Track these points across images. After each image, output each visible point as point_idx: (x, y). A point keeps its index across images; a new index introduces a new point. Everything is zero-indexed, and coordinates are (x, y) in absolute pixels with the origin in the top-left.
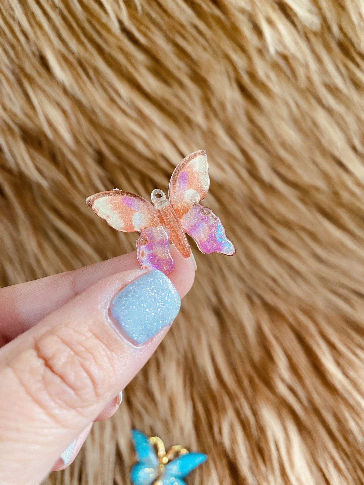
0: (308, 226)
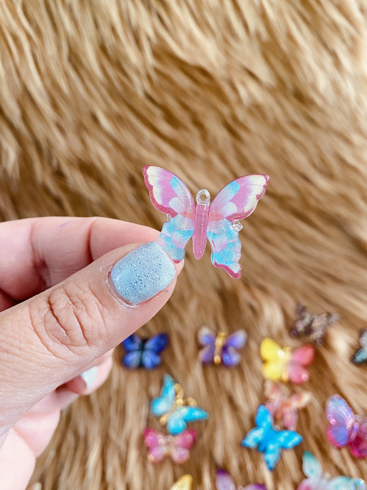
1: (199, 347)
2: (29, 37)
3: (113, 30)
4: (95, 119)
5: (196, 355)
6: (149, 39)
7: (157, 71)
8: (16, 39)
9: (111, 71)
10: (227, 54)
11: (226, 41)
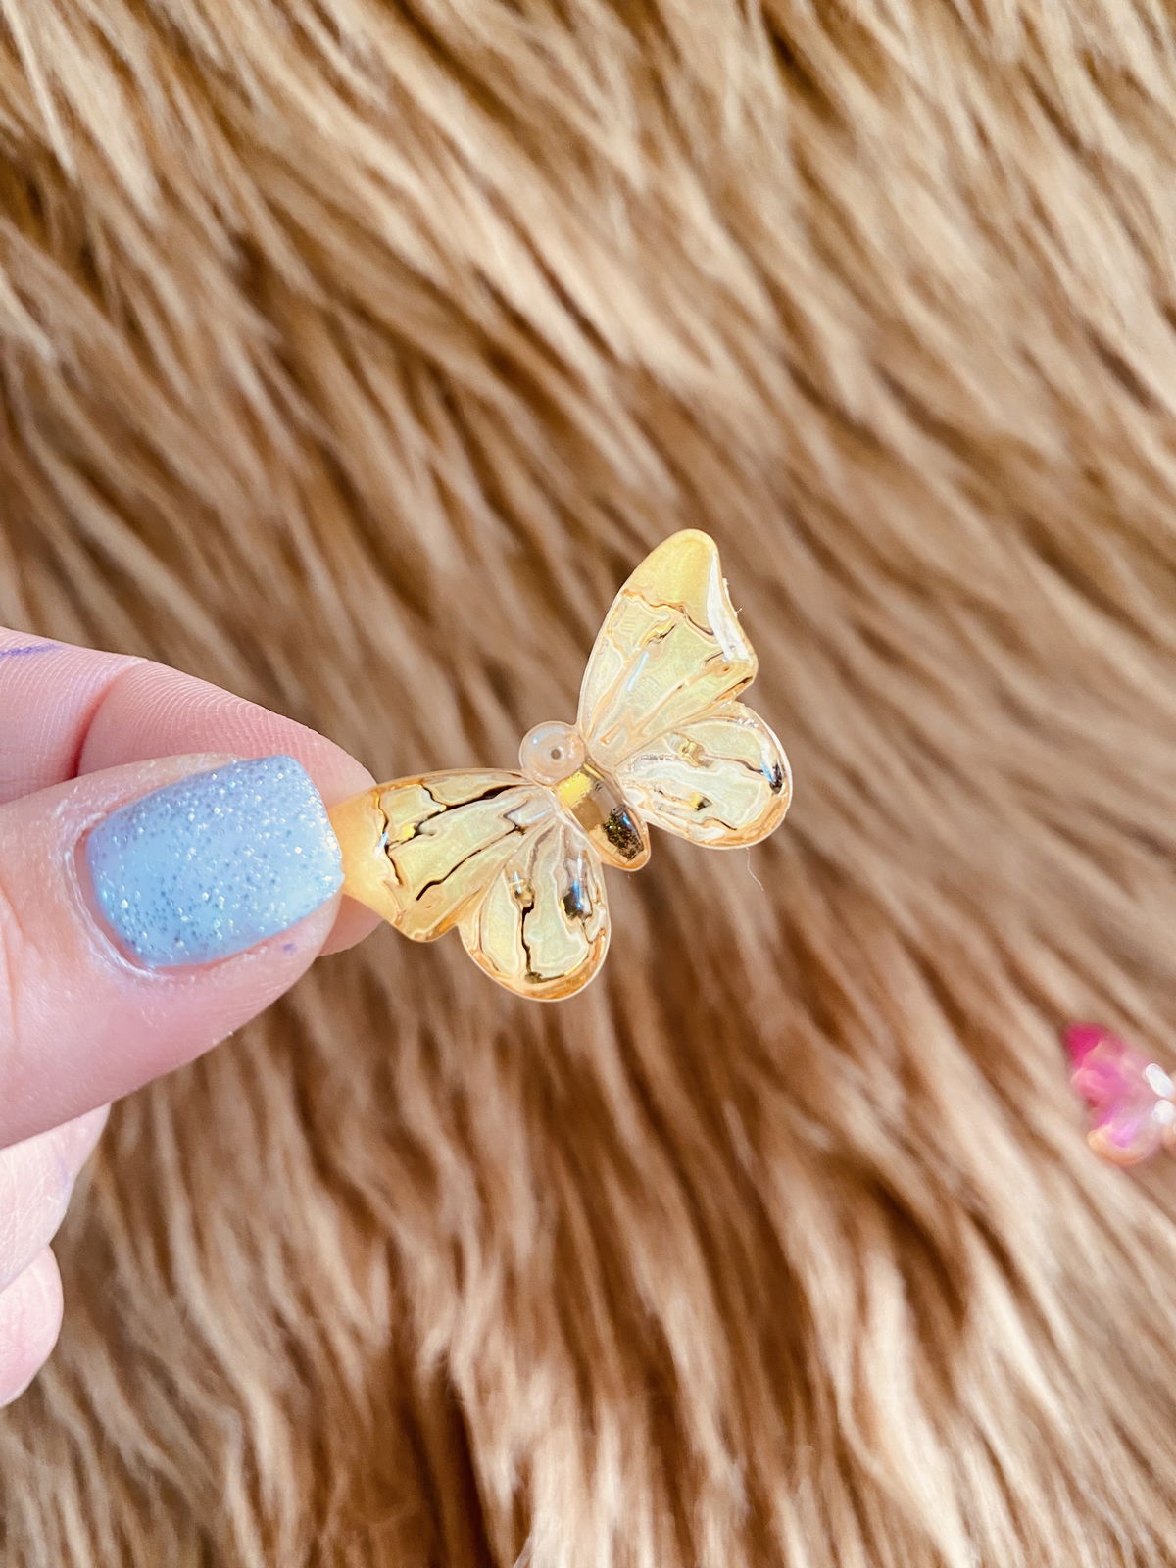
0: (989, 593)
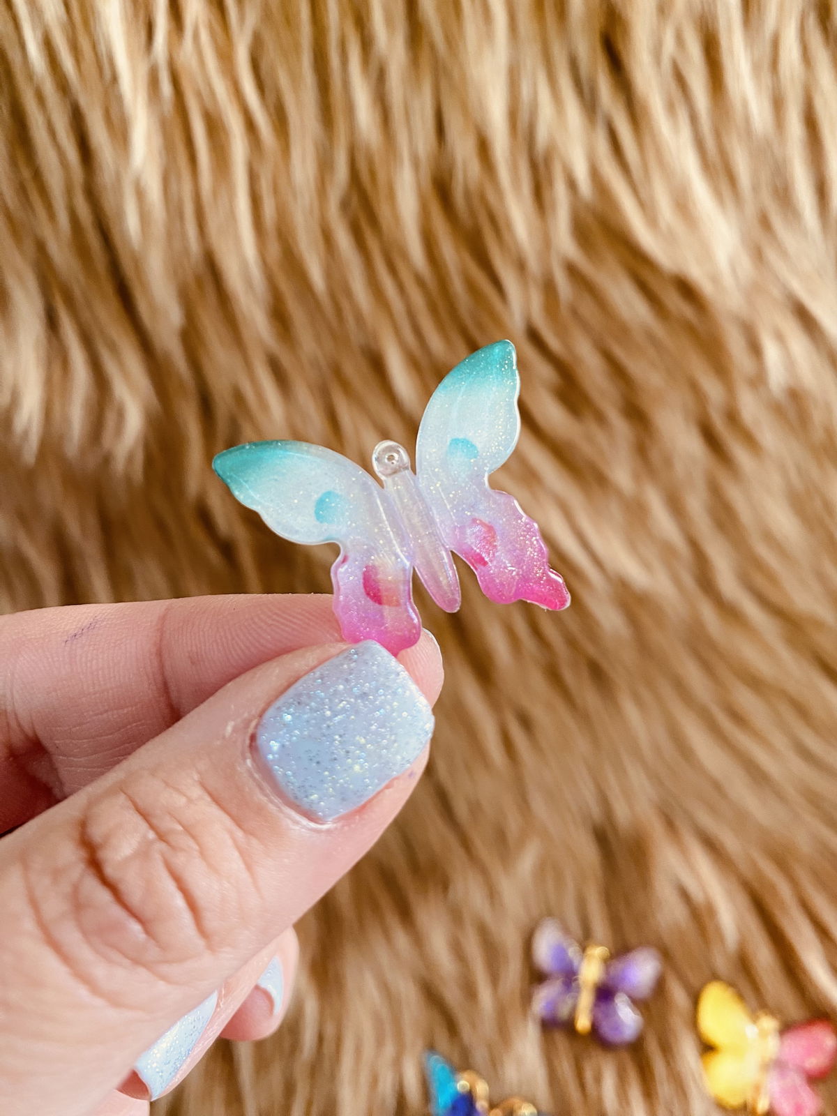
1: (536, 977)
2: (250, 126)
3: (484, 148)
4: (377, 365)
5: (527, 999)
6: (572, 184)
7: (572, 271)
8: (215, 127)
9: (449, 251)
10: (758, 255)
11: (765, 222)
